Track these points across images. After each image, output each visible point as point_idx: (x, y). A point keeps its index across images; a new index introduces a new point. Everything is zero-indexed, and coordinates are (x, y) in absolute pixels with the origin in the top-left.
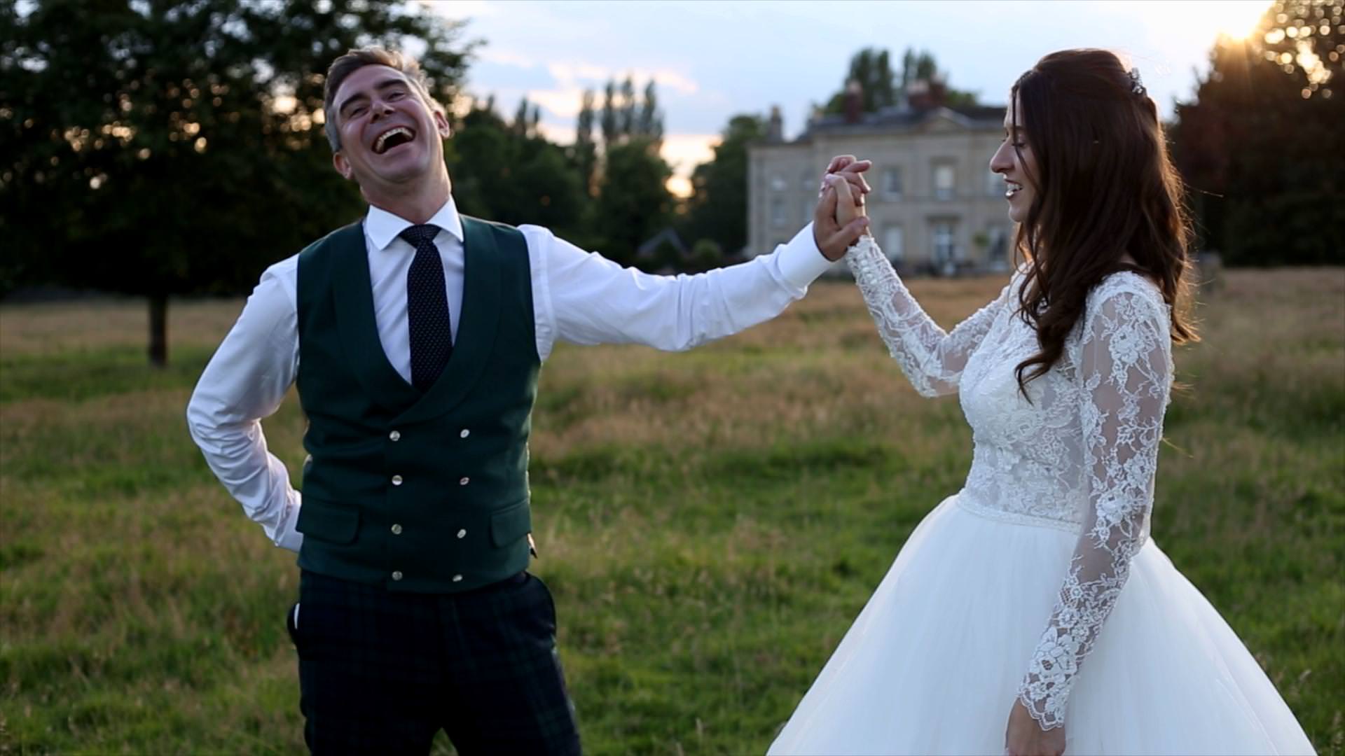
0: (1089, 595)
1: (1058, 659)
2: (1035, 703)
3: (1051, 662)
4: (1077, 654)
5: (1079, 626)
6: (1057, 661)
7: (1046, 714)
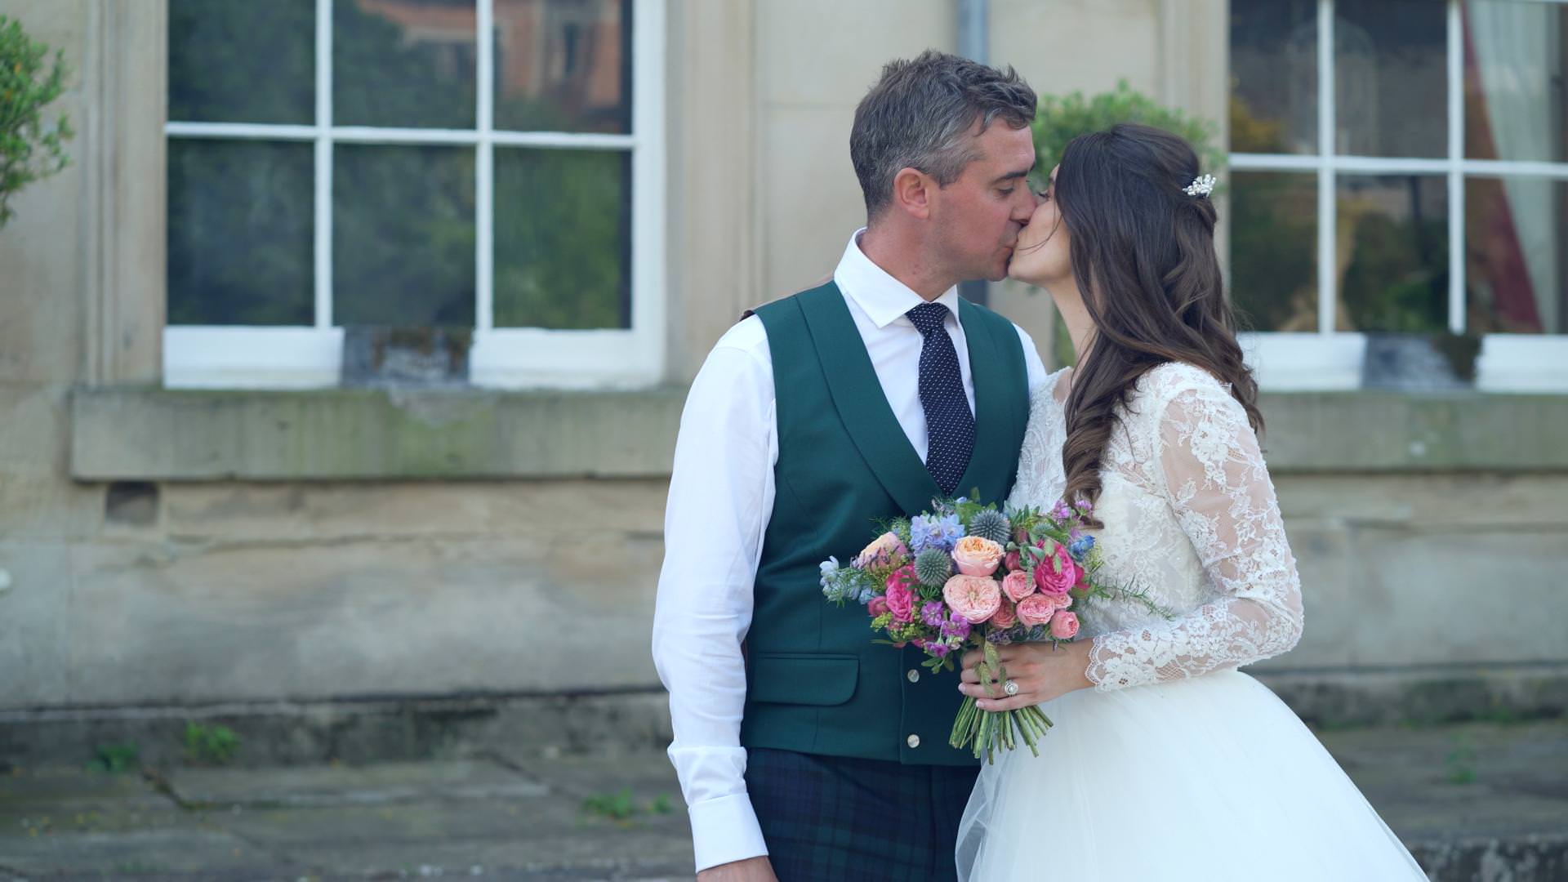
0: (1230, 626)
1: (1160, 641)
2: (1104, 648)
3: (1152, 637)
4: (1177, 656)
5: (1201, 640)
6: (1157, 641)
7: (1101, 665)
